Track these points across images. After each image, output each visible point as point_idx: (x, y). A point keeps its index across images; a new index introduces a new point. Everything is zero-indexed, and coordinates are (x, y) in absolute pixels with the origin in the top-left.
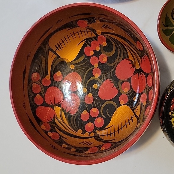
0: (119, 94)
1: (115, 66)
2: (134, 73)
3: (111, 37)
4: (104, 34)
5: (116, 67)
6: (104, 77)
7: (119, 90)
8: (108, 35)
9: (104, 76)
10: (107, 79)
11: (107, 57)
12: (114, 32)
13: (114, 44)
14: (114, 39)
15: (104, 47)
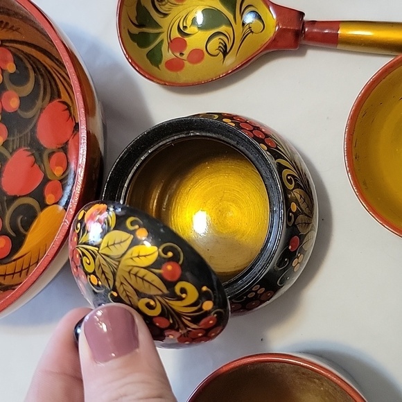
0: (46, 180)
1: (37, 117)
2: (73, 132)
3: (22, 51)
4: (7, 44)
5: (37, 121)
6: (13, 144)
7: (45, 173)
8: (15, 45)
9: (13, 140)
10: (20, 147)
11: (20, 98)
12: (23, 38)
13: (29, 67)
14: (28, 56)
15: (11, 74)
